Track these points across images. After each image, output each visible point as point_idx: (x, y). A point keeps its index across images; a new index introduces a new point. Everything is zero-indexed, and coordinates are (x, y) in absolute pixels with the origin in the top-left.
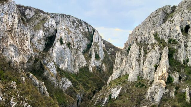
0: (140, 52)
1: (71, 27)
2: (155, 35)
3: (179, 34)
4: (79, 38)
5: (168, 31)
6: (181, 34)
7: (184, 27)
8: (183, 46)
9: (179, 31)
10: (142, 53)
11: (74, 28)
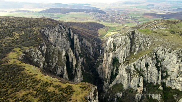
0: (128, 74)
1: (59, 37)
2: (134, 65)
3: (144, 68)
4: (65, 44)
5: (140, 65)
6: (145, 68)
7: (146, 64)
8: (146, 74)
9: (145, 66)
10: (129, 76)
11: (61, 37)
